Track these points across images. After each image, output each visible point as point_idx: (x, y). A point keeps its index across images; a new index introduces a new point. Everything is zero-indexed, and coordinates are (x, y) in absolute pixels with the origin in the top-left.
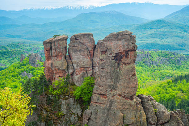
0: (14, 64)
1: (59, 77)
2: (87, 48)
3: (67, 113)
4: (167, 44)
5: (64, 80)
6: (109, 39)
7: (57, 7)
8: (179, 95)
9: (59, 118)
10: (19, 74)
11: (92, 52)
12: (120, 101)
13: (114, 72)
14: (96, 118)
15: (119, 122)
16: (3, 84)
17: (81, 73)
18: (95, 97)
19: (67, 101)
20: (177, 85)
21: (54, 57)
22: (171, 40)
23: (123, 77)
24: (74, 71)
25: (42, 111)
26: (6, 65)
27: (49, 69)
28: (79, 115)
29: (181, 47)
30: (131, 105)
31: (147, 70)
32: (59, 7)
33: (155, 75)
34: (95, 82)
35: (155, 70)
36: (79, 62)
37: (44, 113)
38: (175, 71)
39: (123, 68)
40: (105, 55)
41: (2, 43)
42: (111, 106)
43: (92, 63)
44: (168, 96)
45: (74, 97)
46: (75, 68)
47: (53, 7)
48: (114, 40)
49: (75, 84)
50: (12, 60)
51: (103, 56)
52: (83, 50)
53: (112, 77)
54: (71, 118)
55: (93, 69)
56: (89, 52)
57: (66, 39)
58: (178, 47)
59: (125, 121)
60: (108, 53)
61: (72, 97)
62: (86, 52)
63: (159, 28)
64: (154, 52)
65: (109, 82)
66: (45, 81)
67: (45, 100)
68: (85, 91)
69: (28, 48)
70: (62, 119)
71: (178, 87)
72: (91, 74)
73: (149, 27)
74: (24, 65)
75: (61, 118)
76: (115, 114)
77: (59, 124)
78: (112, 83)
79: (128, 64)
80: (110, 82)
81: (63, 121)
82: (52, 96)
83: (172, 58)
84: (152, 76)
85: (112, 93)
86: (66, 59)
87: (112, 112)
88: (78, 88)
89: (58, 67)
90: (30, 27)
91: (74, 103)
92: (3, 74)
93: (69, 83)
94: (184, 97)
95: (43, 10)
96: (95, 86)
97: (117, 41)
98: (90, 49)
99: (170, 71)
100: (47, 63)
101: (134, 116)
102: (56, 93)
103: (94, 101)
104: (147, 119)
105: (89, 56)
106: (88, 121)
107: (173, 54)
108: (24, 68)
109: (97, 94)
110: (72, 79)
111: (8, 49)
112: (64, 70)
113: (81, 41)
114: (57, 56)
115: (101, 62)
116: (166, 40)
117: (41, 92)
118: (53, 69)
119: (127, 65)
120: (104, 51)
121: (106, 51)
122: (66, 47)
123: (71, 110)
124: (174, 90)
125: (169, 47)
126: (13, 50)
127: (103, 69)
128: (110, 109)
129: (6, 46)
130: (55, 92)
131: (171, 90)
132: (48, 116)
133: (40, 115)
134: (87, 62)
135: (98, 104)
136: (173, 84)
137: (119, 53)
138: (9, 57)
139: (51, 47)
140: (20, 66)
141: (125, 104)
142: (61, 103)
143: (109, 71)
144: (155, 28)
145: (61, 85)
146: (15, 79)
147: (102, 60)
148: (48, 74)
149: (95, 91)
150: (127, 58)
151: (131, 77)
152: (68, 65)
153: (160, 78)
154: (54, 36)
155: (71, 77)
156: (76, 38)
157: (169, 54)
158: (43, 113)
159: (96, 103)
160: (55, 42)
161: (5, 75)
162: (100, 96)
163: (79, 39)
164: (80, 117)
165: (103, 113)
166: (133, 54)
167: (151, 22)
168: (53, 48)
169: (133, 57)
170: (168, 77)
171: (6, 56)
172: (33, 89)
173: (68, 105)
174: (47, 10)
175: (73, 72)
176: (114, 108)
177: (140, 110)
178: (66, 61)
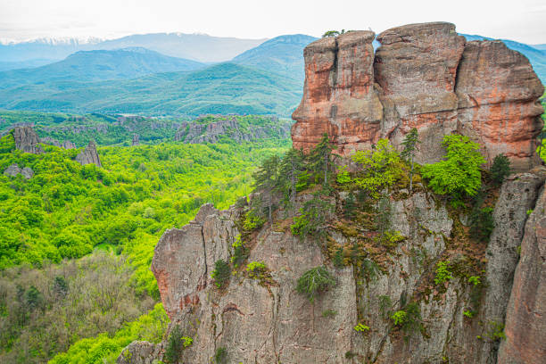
1: (358, 142)
3: (412, 232)
9: (387, 249)
11: (455, 70)
17: (423, 127)
19: (408, 202)
21: (343, 88)
22: (252, 98)
24: (399, 125)
25: (331, 236)
28: (447, 234)
35: (251, 148)
36: (417, 99)
37: (339, 240)
43: (458, 100)
45: (425, 190)
46: (403, 115)
52: (433, 67)
54: (426, 245)
61: (419, 191)
62: (442, 71)
63: (229, 78)
70: (399, 251)
72: (454, 128)
75: (393, 247)
77: (393, 263)
81: (401, 255)
89: (357, 114)
91: (427, 206)
100: (313, 107)
105: (449, 82)
112: (378, 122)
113: (421, 45)
114: (353, 85)
116: (244, 98)
118: (338, 122)
133: (327, 247)
134: (445, 98)
139: (336, 60)
142: (389, 209)
152: (383, 110)
156: (402, 37)
158: (334, 242)
160: (354, 45)
163: (411, 38)
164: (450, 239)
175: (395, 129)
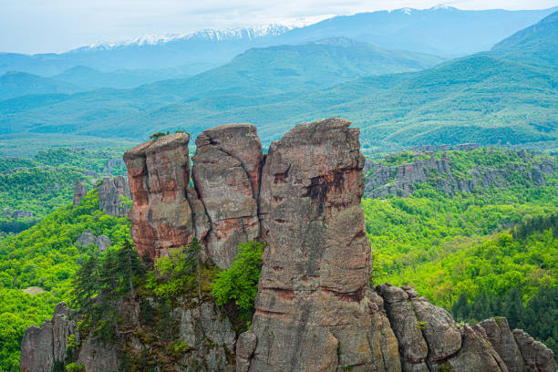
0: (56, 210)
1: (172, 247)
2: (242, 165)
3: (197, 343)
4: (502, 126)
5: (184, 256)
6: (291, 140)
7: (173, 35)
8: (531, 276)
9: (176, 359)
10: (73, 238)
11: (256, 174)
12: (329, 305)
13: (310, 227)
14: (269, 353)
15: (329, 360)
16: (26, 271)
17: (231, 233)
18: (264, 298)
19: (196, 312)
20: (527, 246)
21: (155, 193)
22: (515, 114)
23: (334, 242)
24: (211, 229)
25: (131, 341)
26: (34, 215)
27: (143, 226)
28: (228, 347)
29: (543, 133)
30: (356, 314)
31: (445, 207)
32: (182, 36)
33: (467, 219)
34: (263, 257)
35: (468, 204)
36: (222, 204)
37: (136, 347)
38: (526, 206)
39: (331, 216)
40: (284, 184)
41: (20, 150)
42: (307, 321)
43: (258, 205)
44: (500, 281)
45: (214, 300)
46: (214, 220)
47: (163, 37)
48: (305, 144)
49: (214, 265)
50: (50, 197)
51: (280, 187)
52: (231, 171)
53: (304, 242)
54: (209, 357)
55: (260, 220)
56: (249, 177)
57: (186, 143)
58: (536, 132)
59: (342, 356)
60: (291, 179)
61: (208, 301)
62: (240, 176)
63: (478, 82)
64: (464, 153)
65: (297, 255)
66: (133, 262)
67: (137, 310)
68: (242, 281)
69: (96, 161)
70: (185, 361)
71: (530, 254)
72: (257, 235)
73: (449, 78)
74: (83, 212)
75: (181, 357)
76: (316, 340)
78: (307, 259)
79: (343, 204)
80: (300, 257)
81: (186, 367)
82: (154, 301)
83: (516, 166)
84: (460, 225)
85: (308, 284)
86: (186, 197)
87: (309, 335)
88: (221, 274)
89: (165, 219)
90: (98, 100)
91: (213, 317)
92: (25, 241)
93: (199, 262)
94: (547, 281)
95: (134, 47)
96: (265, 269)
97: (312, 146)
98: (250, 168)
99: (511, 207)
100: (137, 210)
101: (366, 342)
102: (165, 289)
103: (263, 308)
104: (401, 349)
105: (248, 186)
106: (248, 364)
107: (521, 154)
108: (85, 220)
109: (270, 289)
110: (207, 251)
111: (39, 166)
112: (184, 228)
113: (226, 148)
114: (163, 190)
115: (275, 204)
116: (500, 114)
117: (126, 291)
118: (155, 226)
119: (342, 208)
120: (282, 174)
121: (286, 174)
122: (185, 166)
123: (207, 334)
124: (517, 262)
125: (508, 135)
126: (52, 168)
127: (280, 221)
128: (302, 328)
129: (31, 159)
130: (161, 289)
131: (509, 262)
132: (145, 354)
133: (125, 352)
134: (245, 204)
135: (273, 316)
136: (515, 244)
137: (319, 177)
138: (43, 191)
139: (146, 166)
140: (75, 216)
141: (341, 311)
142: (180, 318)
143: (296, 227)
144: (465, 82)
145: (178, 269)
146: (61, 256)
147: (276, 198)
148: (143, 241)
149: (263, 282)
150: (340, 189)
151: (354, 239)
152: (193, 215)
153: (483, 227)
154: (151, 137)
155: (203, 246)
156: (210, 139)
157: (508, 157)
158: (133, 348)
159: (268, 312)
160: (154, 153)
161: (32, 245)
162: (276, 294)
163: (218, 141)
164: (232, 353)
165: (287, 338)
166: (355, 179)
167: (453, 65)
168: (151, 168)
169: (355, 186)
170: (506, 223)
171: (34, 189)
172: (103, 284)
173: (197, 322)
174: (146, 46)
175: (208, 233)
176: (314, 324)
177: (381, 328)
178: (186, 202)
